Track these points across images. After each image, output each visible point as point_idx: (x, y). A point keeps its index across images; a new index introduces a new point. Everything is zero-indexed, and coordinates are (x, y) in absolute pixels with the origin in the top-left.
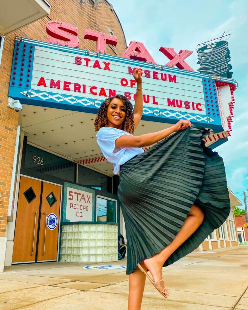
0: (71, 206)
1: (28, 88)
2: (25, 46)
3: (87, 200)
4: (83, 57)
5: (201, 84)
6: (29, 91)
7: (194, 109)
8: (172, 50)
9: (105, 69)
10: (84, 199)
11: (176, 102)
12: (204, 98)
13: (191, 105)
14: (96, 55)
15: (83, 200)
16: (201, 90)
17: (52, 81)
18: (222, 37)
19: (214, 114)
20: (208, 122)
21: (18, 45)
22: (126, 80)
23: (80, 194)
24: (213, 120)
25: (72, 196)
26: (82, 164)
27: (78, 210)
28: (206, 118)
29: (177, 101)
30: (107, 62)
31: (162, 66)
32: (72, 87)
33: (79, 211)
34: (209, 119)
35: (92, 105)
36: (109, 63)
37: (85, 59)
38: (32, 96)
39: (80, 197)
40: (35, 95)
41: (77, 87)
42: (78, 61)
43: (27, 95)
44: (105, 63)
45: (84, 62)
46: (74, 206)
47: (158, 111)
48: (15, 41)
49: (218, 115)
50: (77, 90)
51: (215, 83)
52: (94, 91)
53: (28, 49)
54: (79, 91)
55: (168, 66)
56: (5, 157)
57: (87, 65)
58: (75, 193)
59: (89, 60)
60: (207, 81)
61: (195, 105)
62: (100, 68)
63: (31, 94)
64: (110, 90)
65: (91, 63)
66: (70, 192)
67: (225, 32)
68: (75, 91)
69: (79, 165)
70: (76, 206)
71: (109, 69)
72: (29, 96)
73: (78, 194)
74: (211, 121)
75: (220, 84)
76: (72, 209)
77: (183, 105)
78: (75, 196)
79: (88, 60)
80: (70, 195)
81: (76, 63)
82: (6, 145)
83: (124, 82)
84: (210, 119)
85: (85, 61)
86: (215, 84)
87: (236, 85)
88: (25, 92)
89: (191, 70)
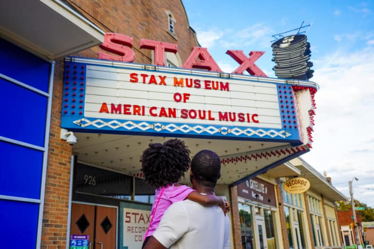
0: (128, 230)
1: (82, 116)
2: (75, 67)
3: (146, 219)
4: (139, 73)
5: (275, 91)
6: (83, 120)
7: (249, 121)
8: (241, 52)
9: (160, 84)
10: (143, 219)
11: (228, 115)
12: (278, 108)
13: (246, 117)
14: (154, 69)
15: (142, 221)
16: (276, 99)
17: (113, 105)
18: (300, 28)
19: (290, 127)
20: (284, 137)
21: (68, 67)
22: (180, 95)
23: (138, 214)
24: (290, 135)
25: (129, 217)
26: (139, 177)
27: (136, 234)
28: (281, 132)
29: (230, 113)
30: (163, 75)
31: (229, 74)
32: (131, 110)
33: (138, 234)
34: (284, 134)
35: (151, 129)
36: (165, 77)
37: (142, 75)
38: (86, 125)
39: (138, 217)
40: (89, 123)
41: (137, 109)
42: (134, 79)
43: (81, 125)
44: (160, 77)
45: (140, 79)
46: (132, 230)
47: (226, 129)
48: (65, 62)
49: (296, 127)
50: (137, 113)
51: (292, 88)
52: (154, 112)
53: (79, 71)
54: (139, 114)
55: (236, 73)
56: (61, 196)
57: (144, 82)
58: (133, 214)
59: (147, 76)
60: (282, 87)
61: (251, 117)
62: (156, 83)
63: (84, 123)
64: (170, 109)
65: (148, 79)
66: (127, 213)
67: (303, 22)
68: (135, 114)
69: (135, 178)
70: (134, 229)
71: (165, 84)
72: (83, 126)
73: (135, 214)
74: (287, 136)
75: (298, 89)
76: (130, 233)
77: (237, 118)
78: (133, 217)
79: (144, 76)
80: (127, 217)
81: (131, 81)
82: (60, 182)
83: (178, 98)
84: (286, 133)
85: (142, 77)
86: (292, 90)
87: (317, 88)
88: (79, 121)
89: (263, 75)
